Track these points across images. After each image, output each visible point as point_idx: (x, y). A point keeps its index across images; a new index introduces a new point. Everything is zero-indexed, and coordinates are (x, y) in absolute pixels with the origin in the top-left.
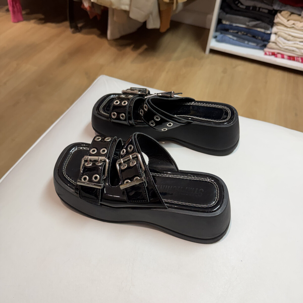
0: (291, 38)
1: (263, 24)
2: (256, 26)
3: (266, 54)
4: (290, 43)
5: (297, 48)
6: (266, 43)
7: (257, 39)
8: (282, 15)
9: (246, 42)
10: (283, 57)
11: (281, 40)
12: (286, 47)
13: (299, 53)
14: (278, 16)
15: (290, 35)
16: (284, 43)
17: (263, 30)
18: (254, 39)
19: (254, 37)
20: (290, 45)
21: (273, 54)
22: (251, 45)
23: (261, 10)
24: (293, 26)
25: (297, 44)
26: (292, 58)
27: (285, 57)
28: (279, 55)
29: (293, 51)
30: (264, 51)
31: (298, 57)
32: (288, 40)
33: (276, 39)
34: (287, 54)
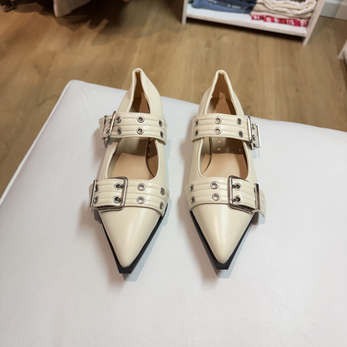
3: (253, 18)
4: (280, 3)
5: (289, 8)
6: (252, 5)
9: (229, 6)
10: (273, 21)
12: (276, 9)
13: (291, 14)
16: (273, 4)
18: (238, 1)
20: (280, 5)
21: (262, 18)
22: (235, 9)
25: (288, 3)
26: (283, 21)
27: (276, 20)
28: (269, 19)
29: (284, 12)
30: (251, 15)
31: (290, 19)
34: (277, 16)
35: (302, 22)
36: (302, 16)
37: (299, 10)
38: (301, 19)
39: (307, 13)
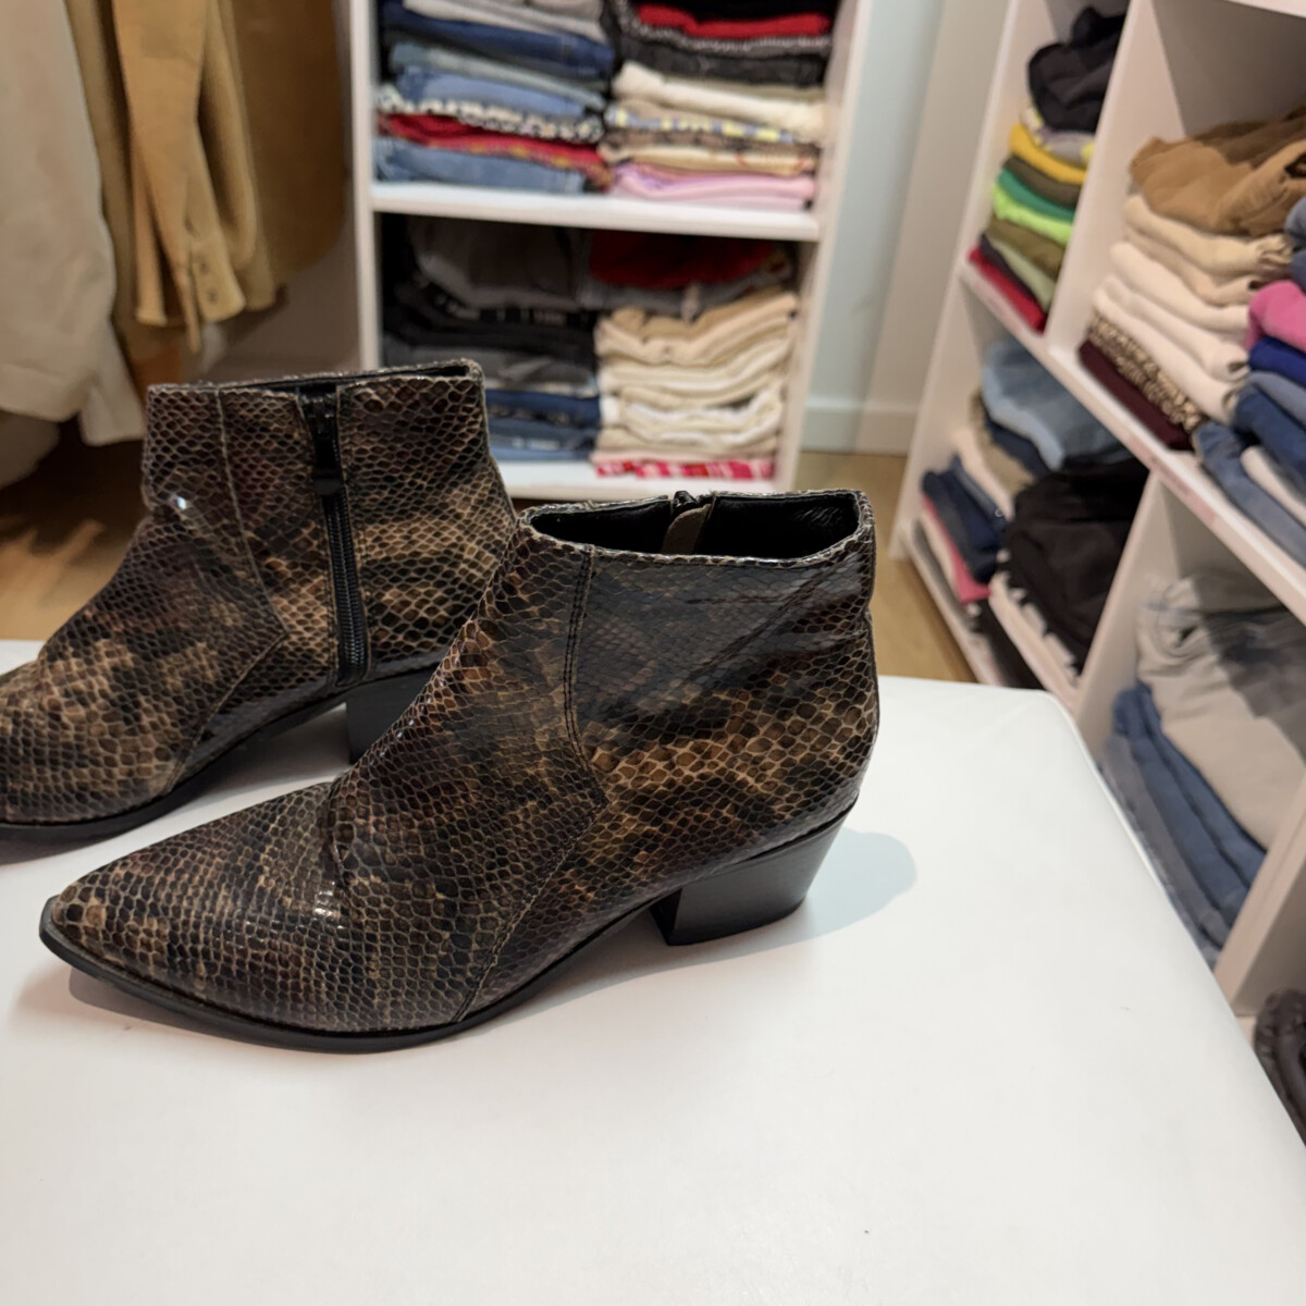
0: (675, 401)
1: (563, 368)
2: (536, 377)
3: (601, 472)
4: (675, 418)
5: (707, 431)
6: (589, 433)
7: (552, 423)
8: (619, 326)
9: (518, 443)
10: (664, 470)
11: (640, 415)
12: (667, 436)
13: (715, 446)
14: (604, 333)
15: (664, 390)
16: (656, 422)
17: (565, 389)
18: (543, 427)
19: (540, 417)
20: (675, 425)
21: (629, 468)
22: (538, 451)
23: (539, 316)
24: (667, 357)
25: (700, 418)
26: (696, 470)
27: (674, 469)
28: (651, 469)
29: (693, 444)
30: (592, 463)
31: (717, 463)
32: (667, 409)
33: (622, 414)
34: (675, 458)
35: (756, 465)
36: (749, 450)
37: (736, 431)
38: (751, 456)
39: (761, 440)
